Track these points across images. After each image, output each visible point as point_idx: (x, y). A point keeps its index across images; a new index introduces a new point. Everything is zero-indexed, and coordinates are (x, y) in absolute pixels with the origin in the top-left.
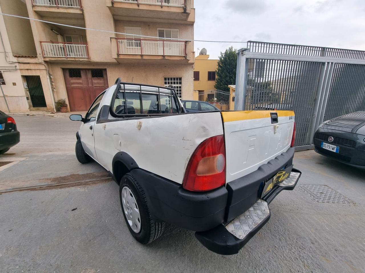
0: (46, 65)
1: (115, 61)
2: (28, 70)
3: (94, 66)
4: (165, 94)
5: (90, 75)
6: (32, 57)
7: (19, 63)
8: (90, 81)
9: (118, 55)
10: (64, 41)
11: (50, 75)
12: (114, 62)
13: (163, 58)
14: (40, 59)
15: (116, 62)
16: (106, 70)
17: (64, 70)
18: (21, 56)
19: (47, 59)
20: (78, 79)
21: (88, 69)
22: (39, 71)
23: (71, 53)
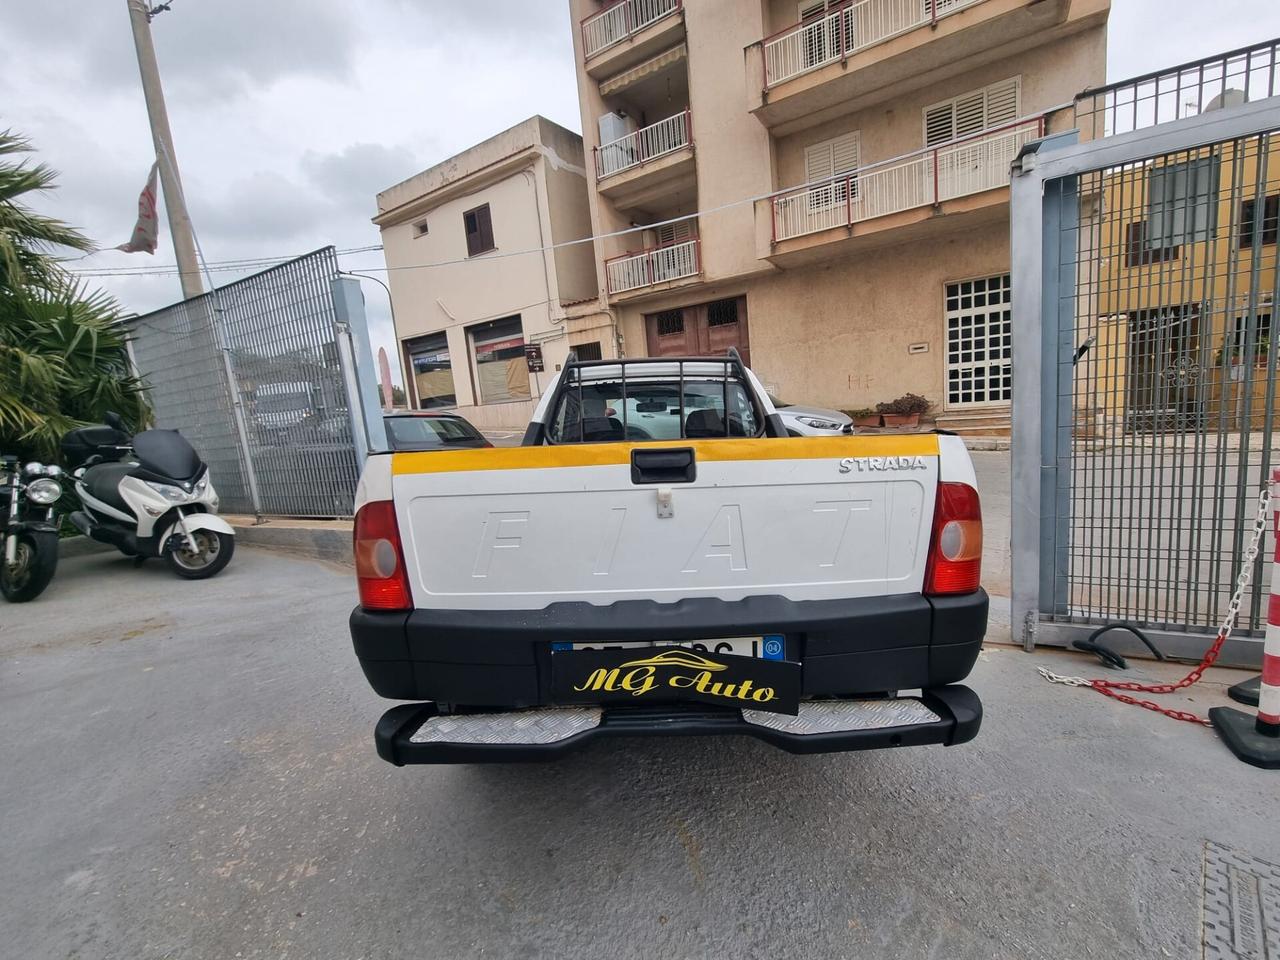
0: (613, 314)
1: (768, 266)
2: (580, 331)
3: (714, 292)
4: (705, 379)
5: (703, 322)
6: (590, 300)
7: (568, 319)
8: (702, 338)
9: (774, 245)
10: (657, 243)
11: (619, 336)
12: (769, 270)
13: (931, 214)
14: (603, 303)
15: (772, 266)
16: (743, 297)
17: (647, 317)
18: (571, 303)
19: (615, 300)
20: (676, 338)
21: (701, 306)
22: (599, 330)
23: (666, 271)
